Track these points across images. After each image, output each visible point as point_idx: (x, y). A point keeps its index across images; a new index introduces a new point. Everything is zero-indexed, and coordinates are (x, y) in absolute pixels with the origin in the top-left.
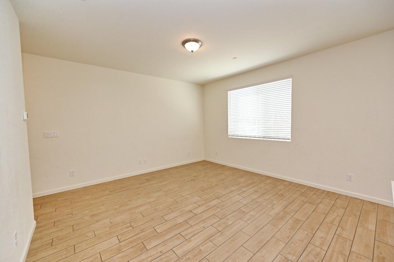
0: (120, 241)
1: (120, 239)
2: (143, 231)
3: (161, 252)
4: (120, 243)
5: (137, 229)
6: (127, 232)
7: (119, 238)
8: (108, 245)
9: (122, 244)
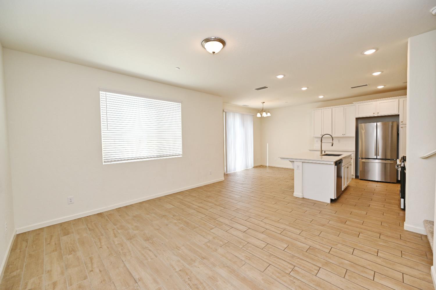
0: (319, 269)
1: (316, 270)
2: (293, 256)
3: (306, 239)
4: (320, 268)
5: (294, 262)
6: (305, 269)
7: (317, 272)
8: (331, 277)
9: (320, 266)
